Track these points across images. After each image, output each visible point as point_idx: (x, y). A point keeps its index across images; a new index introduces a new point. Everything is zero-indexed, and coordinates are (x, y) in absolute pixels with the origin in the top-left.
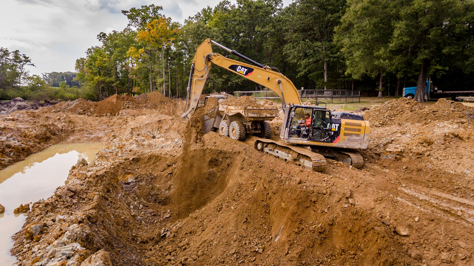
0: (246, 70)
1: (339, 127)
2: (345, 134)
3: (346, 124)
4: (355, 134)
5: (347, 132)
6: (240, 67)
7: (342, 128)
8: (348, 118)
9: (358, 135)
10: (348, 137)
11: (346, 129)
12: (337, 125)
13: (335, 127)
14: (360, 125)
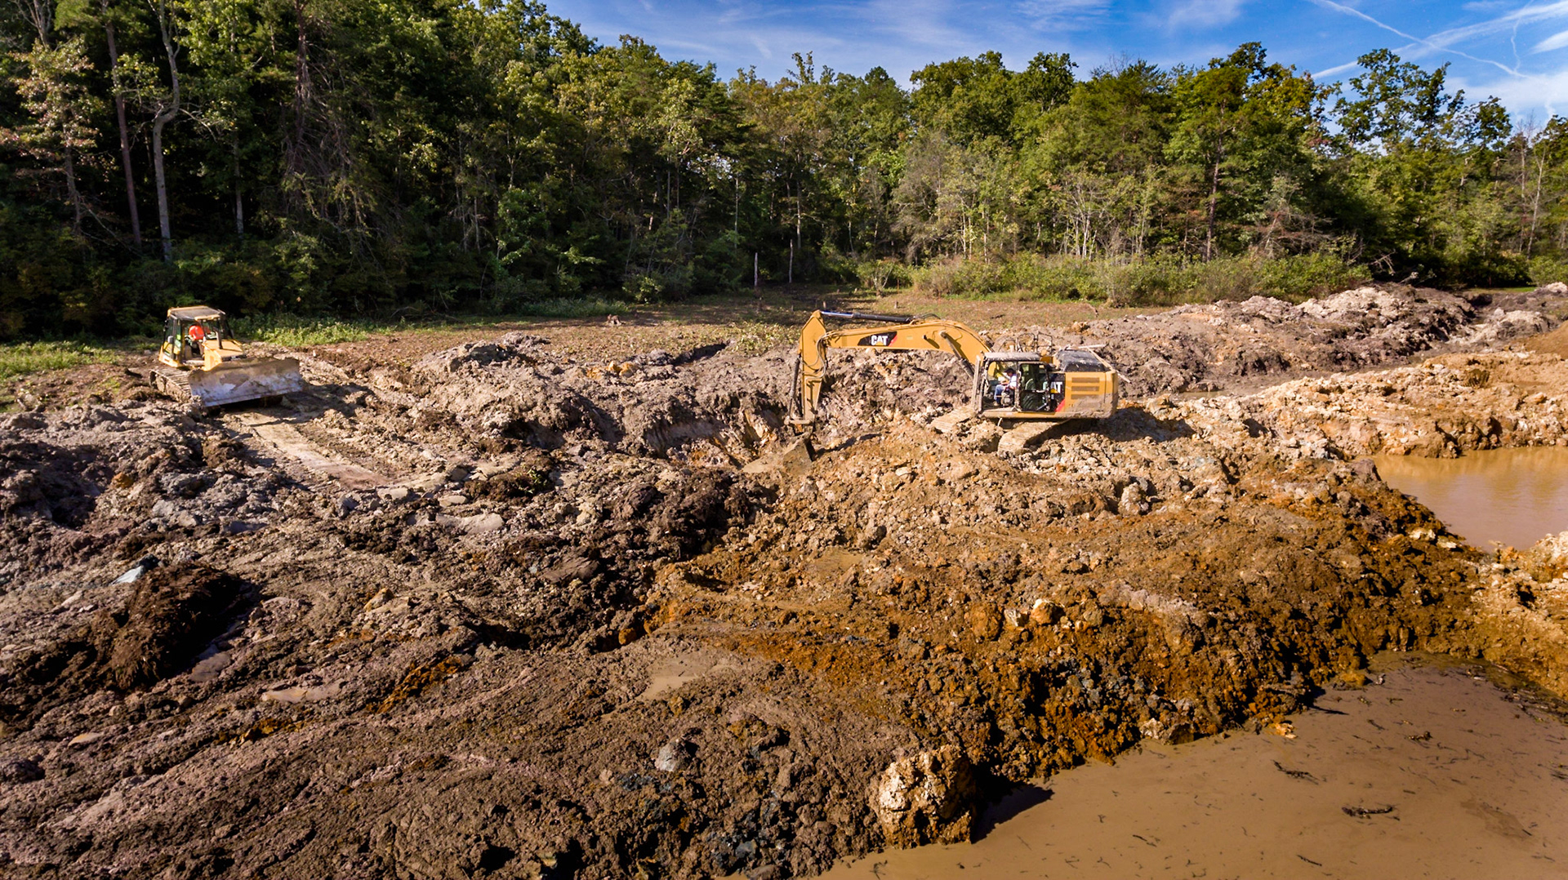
0: (885, 337)
1: (1063, 387)
2: (1074, 397)
3: (1075, 380)
4: (1090, 396)
5: (1076, 393)
6: (874, 337)
7: (1068, 388)
8: (1078, 370)
9: (1095, 397)
10: (1078, 401)
11: (1074, 388)
12: (1059, 384)
13: (1057, 386)
14: (1097, 380)
